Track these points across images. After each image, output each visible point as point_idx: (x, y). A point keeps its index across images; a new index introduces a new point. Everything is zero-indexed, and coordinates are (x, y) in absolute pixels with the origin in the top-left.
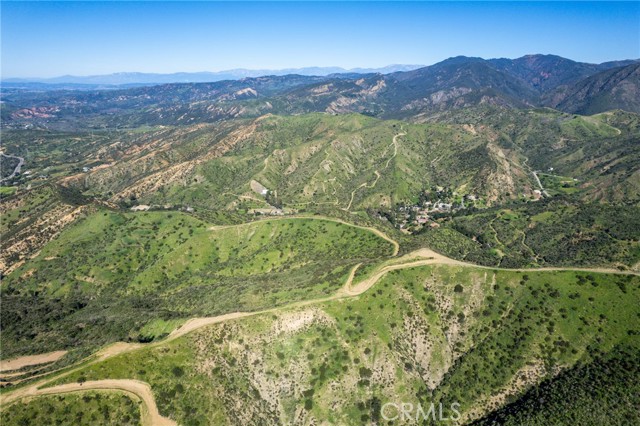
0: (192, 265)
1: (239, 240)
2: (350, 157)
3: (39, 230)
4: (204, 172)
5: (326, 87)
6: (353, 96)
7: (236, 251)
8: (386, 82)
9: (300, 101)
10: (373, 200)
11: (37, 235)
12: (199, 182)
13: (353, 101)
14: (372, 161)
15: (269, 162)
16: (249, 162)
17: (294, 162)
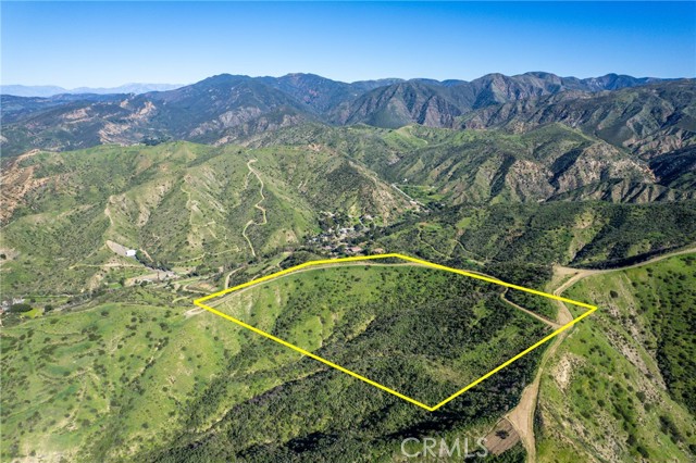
0: (202, 372)
2: (211, 194)
5: (83, 112)
6: (122, 122)
8: (153, 104)
9: (50, 130)
10: (278, 237)
13: (124, 128)
15: (111, 212)
17: (143, 208)
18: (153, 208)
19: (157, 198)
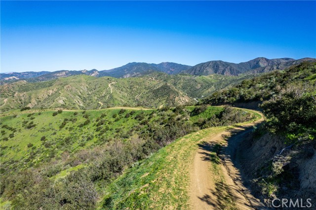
2: (80, 96)
14: (96, 98)
17: (34, 101)
18: (40, 101)
19: (46, 96)
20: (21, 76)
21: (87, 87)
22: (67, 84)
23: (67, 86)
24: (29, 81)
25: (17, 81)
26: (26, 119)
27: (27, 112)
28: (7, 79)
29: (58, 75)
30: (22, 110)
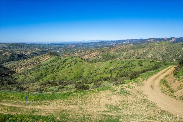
1: (95, 69)
2: (160, 54)
3: (38, 62)
4: (102, 55)
5: (152, 40)
7: (92, 74)
8: (176, 39)
11: (37, 63)
12: (100, 58)
14: (171, 56)
15: (126, 53)
16: (119, 54)
17: (136, 54)
18: (139, 55)
19: (142, 53)
20: (130, 41)
21: (166, 49)
22: (154, 47)
23: (154, 48)
24: (134, 44)
25: (128, 44)
26: (139, 62)
27: (139, 60)
28: (124, 43)
29: (148, 41)
30: (137, 59)
